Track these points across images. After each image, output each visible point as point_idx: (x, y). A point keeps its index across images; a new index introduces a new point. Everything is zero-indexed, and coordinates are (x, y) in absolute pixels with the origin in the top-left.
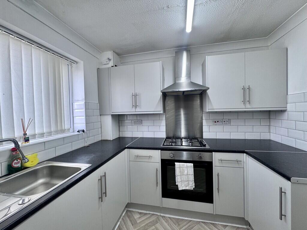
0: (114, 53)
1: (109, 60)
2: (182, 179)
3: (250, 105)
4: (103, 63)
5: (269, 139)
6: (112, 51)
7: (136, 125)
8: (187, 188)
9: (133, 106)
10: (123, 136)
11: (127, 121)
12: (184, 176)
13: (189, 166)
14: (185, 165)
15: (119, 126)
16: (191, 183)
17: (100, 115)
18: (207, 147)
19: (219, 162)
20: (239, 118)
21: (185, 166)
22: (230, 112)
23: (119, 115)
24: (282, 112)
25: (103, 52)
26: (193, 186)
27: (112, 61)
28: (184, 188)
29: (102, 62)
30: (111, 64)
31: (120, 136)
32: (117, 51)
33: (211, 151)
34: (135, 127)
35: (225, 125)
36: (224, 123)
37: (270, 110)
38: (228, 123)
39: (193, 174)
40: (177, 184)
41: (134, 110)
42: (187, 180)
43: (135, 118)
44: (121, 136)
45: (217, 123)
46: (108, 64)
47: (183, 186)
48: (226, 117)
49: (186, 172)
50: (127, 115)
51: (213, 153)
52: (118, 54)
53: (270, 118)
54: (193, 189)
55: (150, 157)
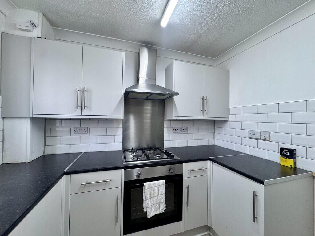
0: (45, 19)
1: (34, 26)
2: (152, 202)
3: (206, 114)
4: (18, 26)
5: (213, 144)
6: (41, 14)
7: (78, 135)
8: (158, 212)
9: (78, 106)
10: (53, 152)
11: (61, 129)
12: (154, 198)
13: (161, 184)
14: (156, 183)
15: (45, 137)
16: (162, 205)
17: (3, 118)
18: (176, 158)
19: (188, 173)
20: (194, 126)
21: (156, 185)
22: (188, 120)
23: (45, 119)
24: (225, 121)
25: (19, 8)
26: (164, 208)
27: (40, 28)
28: (154, 214)
29: (16, 25)
30: (36, 33)
31: (46, 153)
32: (50, 16)
33: (181, 162)
34: (75, 138)
35: (184, 133)
36: (183, 130)
37: (215, 120)
38: (186, 130)
39: (165, 193)
40: (145, 211)
41: (78, 112)
42: (158, 202)
43: (77, 124)
44: (48, 152)
45: (177, 131)
46: (30, 31)
47: (152, 211)
48: (185, 125)
49: (157, 192)
50: (61, 119)
51: (184, 164)
52: (52, 23)
53: (214, 127)
54: (164, 211)
55: (107, 182)
